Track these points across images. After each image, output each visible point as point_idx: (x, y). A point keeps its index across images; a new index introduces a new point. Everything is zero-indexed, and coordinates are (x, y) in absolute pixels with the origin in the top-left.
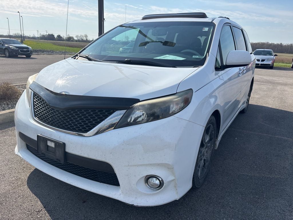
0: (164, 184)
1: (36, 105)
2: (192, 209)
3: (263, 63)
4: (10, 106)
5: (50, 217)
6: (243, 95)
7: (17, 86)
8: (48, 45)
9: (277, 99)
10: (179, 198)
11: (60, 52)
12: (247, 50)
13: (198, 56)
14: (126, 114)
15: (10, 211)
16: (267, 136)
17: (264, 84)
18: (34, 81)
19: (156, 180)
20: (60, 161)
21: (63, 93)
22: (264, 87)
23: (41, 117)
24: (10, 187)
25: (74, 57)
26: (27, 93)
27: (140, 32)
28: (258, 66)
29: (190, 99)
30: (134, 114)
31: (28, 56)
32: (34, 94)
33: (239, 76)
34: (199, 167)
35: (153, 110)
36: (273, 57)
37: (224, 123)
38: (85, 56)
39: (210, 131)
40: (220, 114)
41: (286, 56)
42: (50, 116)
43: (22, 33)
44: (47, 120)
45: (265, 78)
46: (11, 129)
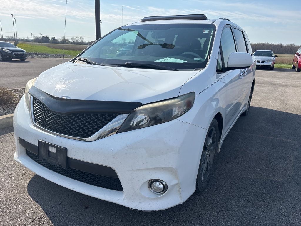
0: (168, 188)
1: (36, 110)
2: (195, 213)
3: (263, 64)
4: (6, 111)
5: (53, 223)
6: (244, 98)
7: (12, 90)
8: (42, 48)
9: (279, 100)
10: (183, 202)
11: (55, 55)
12: (247, 52)
13: (199, 59)
14: (128, 118)
15: (11, 218)
16: (270, 138)
17: (265, 86)
18: (33, 86)
19: (160, 184)
20: (62, 167)
21: (64, 98)
22: (265, 89)
23: (41, 122)
24: (10, 194)
25: (73, 61)
26: (26, 98)
27: (139, 34)
28: (258, 68)
29: (192, 102)
30: (136, 117)
31: (23, 60)
32: (33, 98)
33: (239, 78)
34: (202, 171)
35: (156, 114)
36: (273, 58)
37: (226, 126)
38: (85, 59)
39: (213, 134)
40: (222, 117)
41: (286, 57)
42: (50, 121)
43: (16, 35)
44: (47, 125)
45: (266, 79)
46: (8, 134)
